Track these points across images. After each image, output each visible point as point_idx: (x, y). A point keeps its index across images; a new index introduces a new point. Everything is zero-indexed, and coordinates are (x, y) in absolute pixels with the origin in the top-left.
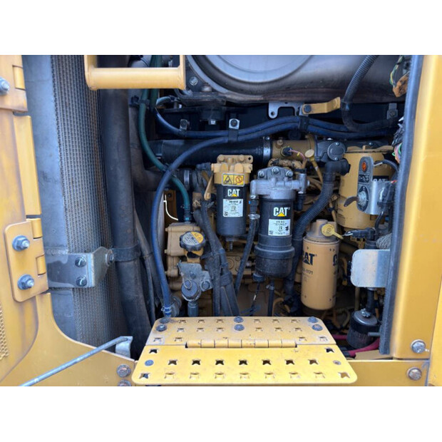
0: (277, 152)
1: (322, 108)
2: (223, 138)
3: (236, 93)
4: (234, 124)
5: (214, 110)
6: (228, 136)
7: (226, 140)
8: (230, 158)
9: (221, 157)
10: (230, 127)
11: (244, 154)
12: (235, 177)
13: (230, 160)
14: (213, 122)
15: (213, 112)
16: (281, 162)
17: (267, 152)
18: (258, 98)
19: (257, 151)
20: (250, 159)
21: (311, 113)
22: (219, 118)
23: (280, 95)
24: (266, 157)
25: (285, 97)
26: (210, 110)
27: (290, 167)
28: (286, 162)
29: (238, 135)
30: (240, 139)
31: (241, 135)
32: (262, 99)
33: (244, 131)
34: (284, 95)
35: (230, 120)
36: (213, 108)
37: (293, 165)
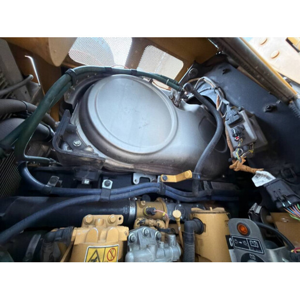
0: (140, 211)
1: (173, 179)
2: (95, 196)
3: (114, 160)
4: (107, 184)
5: (91, 171)
6: (100, 194)
7: (98, 198)
8: (100, 218)
9: (88, 218)
10: (103, 186)
11: (115, 214)
12: (107, 250)
13: (99, 221)
14: (87, 182)
15: (88, 173)
16: (147, 221)
17: (132, 211)
18: (130, 166)
19: (124, 209)
20: (120, 219)
21: (167, 181)
22: (93, 178)
23: (145, 167)
24: (132, 216)
25: (149, 168)
26: (87, 170)
27: (155, 227)
28: (151, 222)
29: (111, 194)
30: (112, 197)
31: (114, 194)
32: (133, 167)
33: (116, 191)
34: (148, 167)
35: (104, 181)
36: (90, 169)
37: (159, 224)
